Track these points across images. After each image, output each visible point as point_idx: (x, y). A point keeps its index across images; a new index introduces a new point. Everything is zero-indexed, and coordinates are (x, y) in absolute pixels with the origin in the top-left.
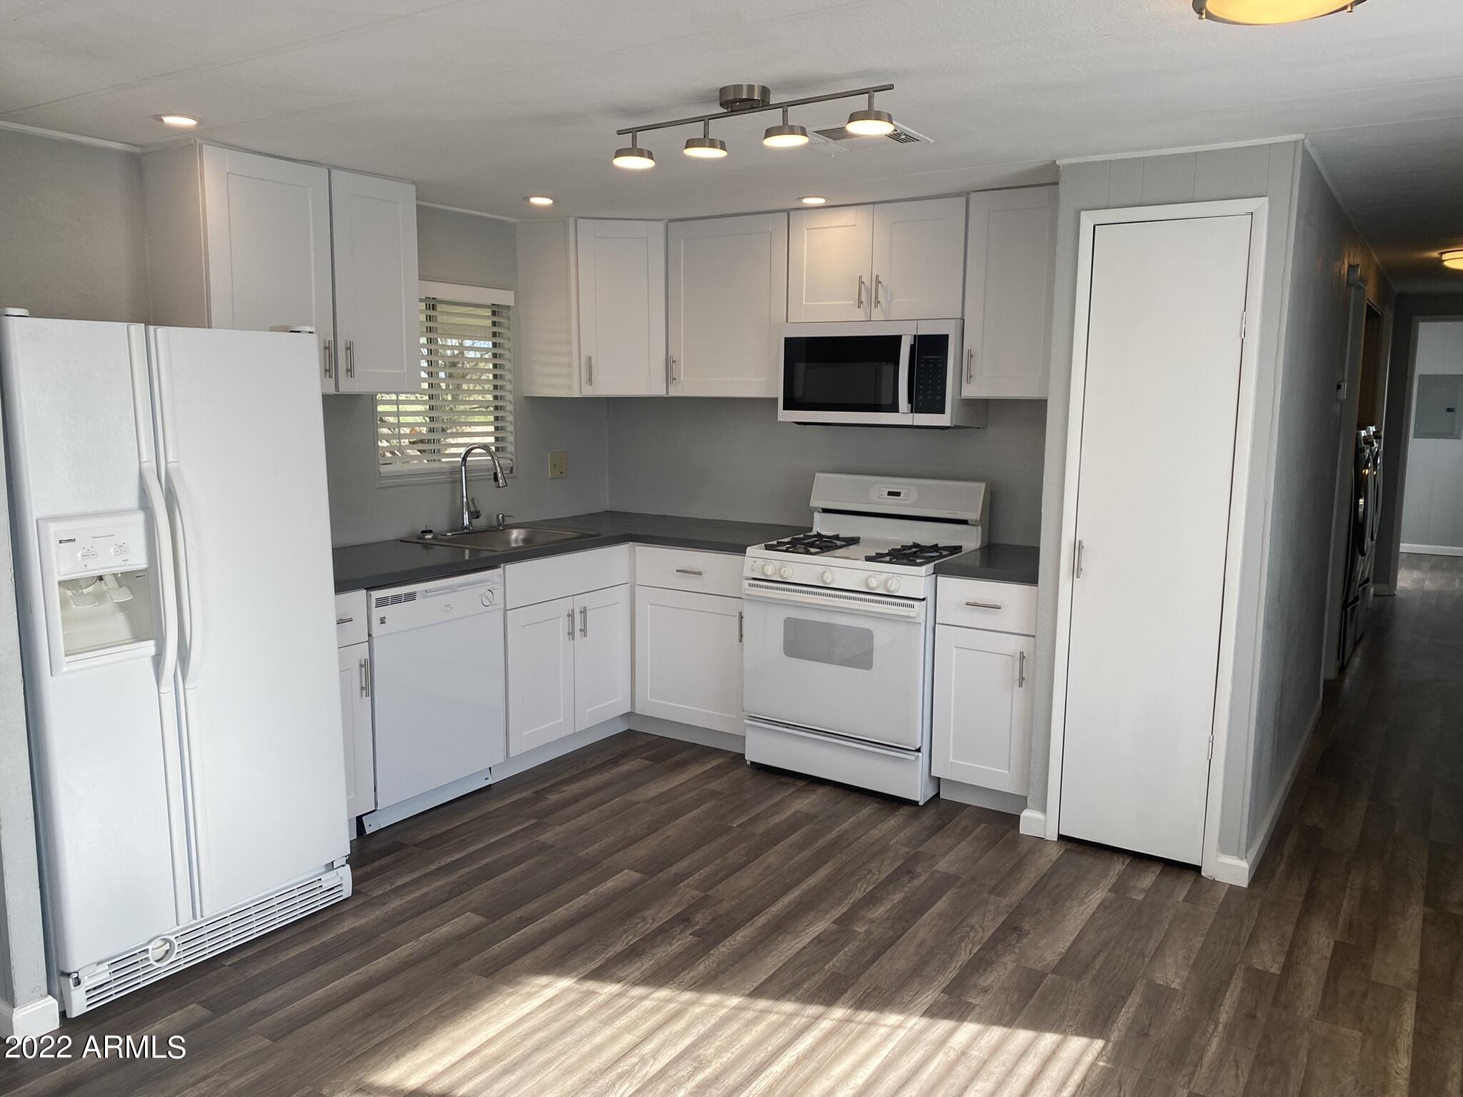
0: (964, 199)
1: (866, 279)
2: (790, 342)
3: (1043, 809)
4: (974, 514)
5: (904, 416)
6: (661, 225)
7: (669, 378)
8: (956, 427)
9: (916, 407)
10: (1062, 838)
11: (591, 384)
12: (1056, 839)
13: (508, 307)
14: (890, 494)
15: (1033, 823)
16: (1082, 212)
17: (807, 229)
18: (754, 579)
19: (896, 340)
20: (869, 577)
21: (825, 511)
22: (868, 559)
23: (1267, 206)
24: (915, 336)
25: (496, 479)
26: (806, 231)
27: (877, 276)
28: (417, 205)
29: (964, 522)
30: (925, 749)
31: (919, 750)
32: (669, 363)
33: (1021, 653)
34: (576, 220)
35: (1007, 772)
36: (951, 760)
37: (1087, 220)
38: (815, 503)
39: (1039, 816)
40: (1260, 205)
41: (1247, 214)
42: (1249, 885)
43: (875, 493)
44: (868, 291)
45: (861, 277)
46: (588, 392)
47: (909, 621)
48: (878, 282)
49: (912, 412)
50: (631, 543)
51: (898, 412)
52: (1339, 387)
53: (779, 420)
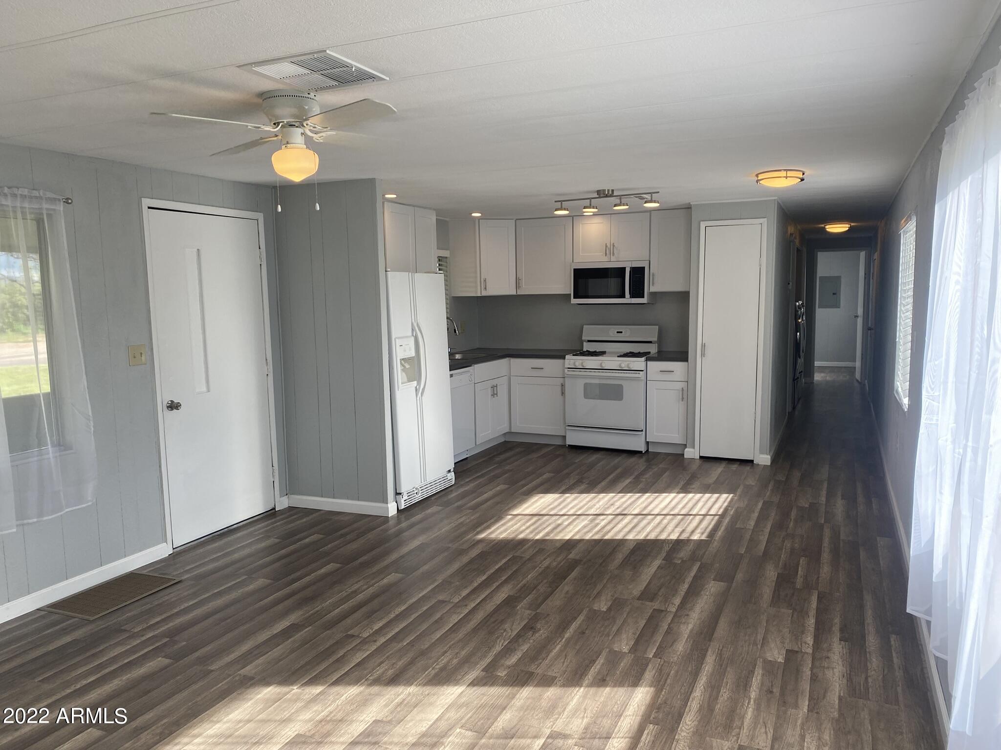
0: (649, 214)
1: (608, 245)
2: (576, 271)
3: (694, 447)
4: (655, 339)
5: (628, 300)
6: (513, 221)
7: (518, 286)
8: (648, 303)
9: (633, 296)
10: (701, 457)
11: (486, 290)
12: (698, 458)
13: (446, 258)
14: (618, 332)
15: (689, 453)
16: (701, 222)
17: (582, 224)
18: (569, 368)
19: (624, 269)
20: (621, 363)
21: (589, 341)
22: (618, 357)
23: (766, 221)
24: (631, 268)
25: (455, 332)
26: (581, 225)
27: (613, 244)
28: (436, 219)
29: (650, 342)
30: (644, 430)
31: (642, 431)
32: (518, 281)
33: (682, 388)
34: (479, 220)
35: (677, 435)
36: (655, 434)
37: (703, 225)
38: (583, 338)
39: (691, 450)
40: (764, 221)
41: (760, 224)
42: (771, 464)
43: (611, 333)
44: (609, 250)
45: (606, 244)
46: (484, 294)
47: (638, 379)
48: (614, 246)
49: (630, 298)
50: (507, 358)
51: (625, 298)
52: (789, 284)
53: (572, 303)
